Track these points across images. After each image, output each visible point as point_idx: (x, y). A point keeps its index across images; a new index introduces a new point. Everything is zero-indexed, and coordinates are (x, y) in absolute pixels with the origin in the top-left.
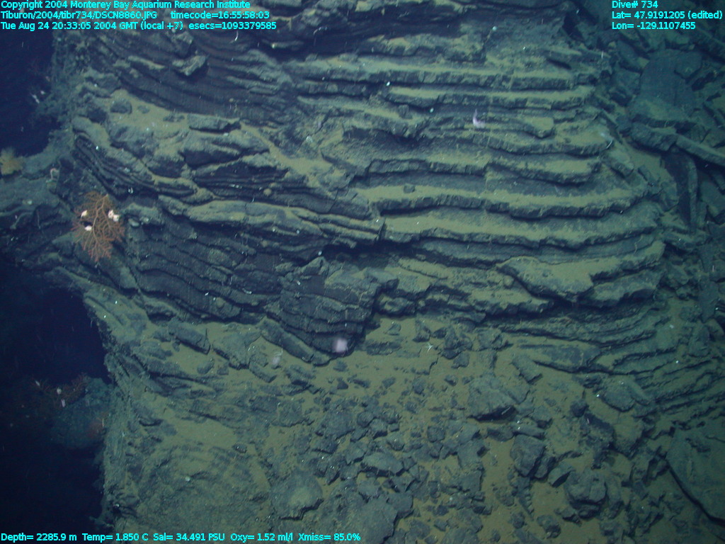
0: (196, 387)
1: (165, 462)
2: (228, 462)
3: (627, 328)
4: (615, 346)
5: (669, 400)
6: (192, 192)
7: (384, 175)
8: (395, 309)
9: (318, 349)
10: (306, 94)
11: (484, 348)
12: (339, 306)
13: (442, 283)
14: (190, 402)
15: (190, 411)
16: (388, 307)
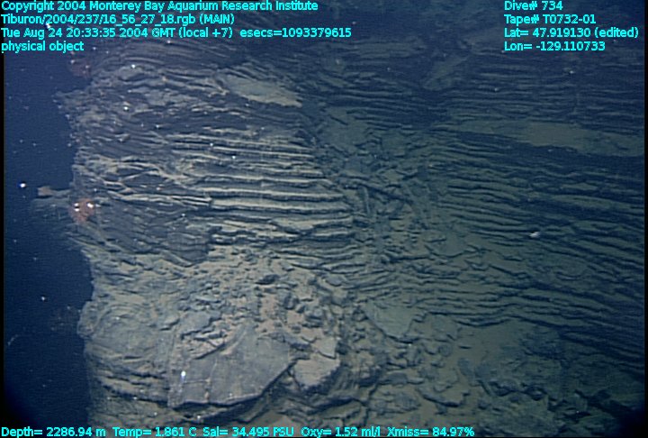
0: (127, 279)
1: (108, 313)
2: (139, 310)
4: (332, 260)
5: (364, 287)
6: (123, 189)
7: (214, 182)
8: (221, 241)
9: (187, 260)
10: (175, 149)
11: (264, 257)
12: (193, 237)
13: (244, 229)
14: (124, 286)
15: (125, 290)
16: (218, 240)
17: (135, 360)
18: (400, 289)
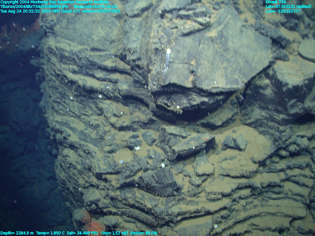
17: (101, 53)
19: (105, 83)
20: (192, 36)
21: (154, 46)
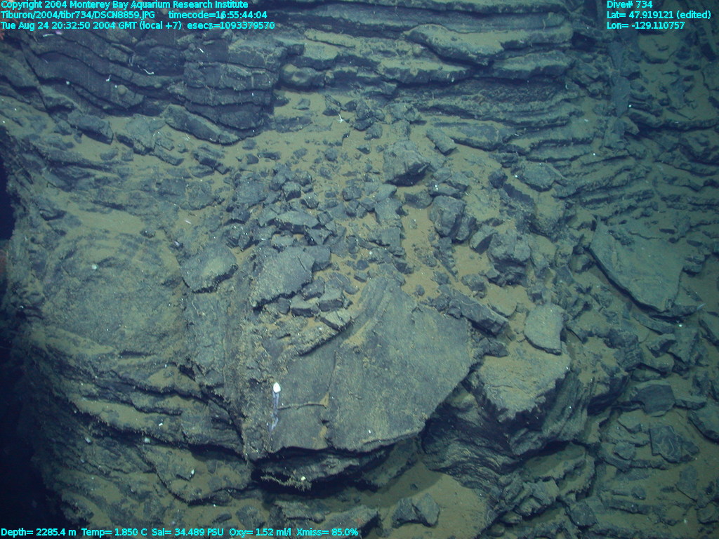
0: (100, 174)
1: (70, 254)
2: (136, 247)
3: (541, 112)
4: (531, 129)
5: (589, 193)
8: (303, 81)
9: (227, 127)
11: (398, 119)
12: (244, 72)
13: (351, 52)
14: (94, 192)
15: (95, 202)
16: (295, 79)
17: (142, 360)
18: (657, 199)
19: (155, 415)
20: (319, 352)
21: (248, 375)
